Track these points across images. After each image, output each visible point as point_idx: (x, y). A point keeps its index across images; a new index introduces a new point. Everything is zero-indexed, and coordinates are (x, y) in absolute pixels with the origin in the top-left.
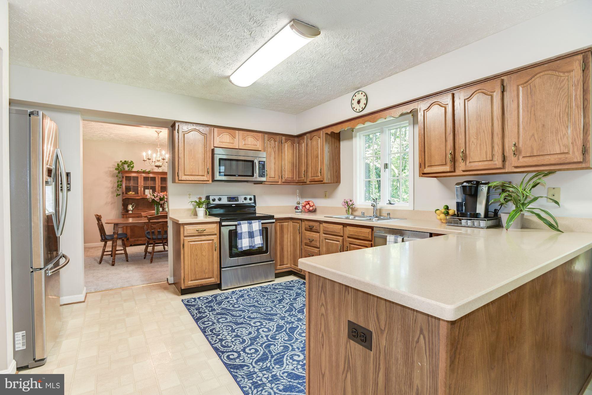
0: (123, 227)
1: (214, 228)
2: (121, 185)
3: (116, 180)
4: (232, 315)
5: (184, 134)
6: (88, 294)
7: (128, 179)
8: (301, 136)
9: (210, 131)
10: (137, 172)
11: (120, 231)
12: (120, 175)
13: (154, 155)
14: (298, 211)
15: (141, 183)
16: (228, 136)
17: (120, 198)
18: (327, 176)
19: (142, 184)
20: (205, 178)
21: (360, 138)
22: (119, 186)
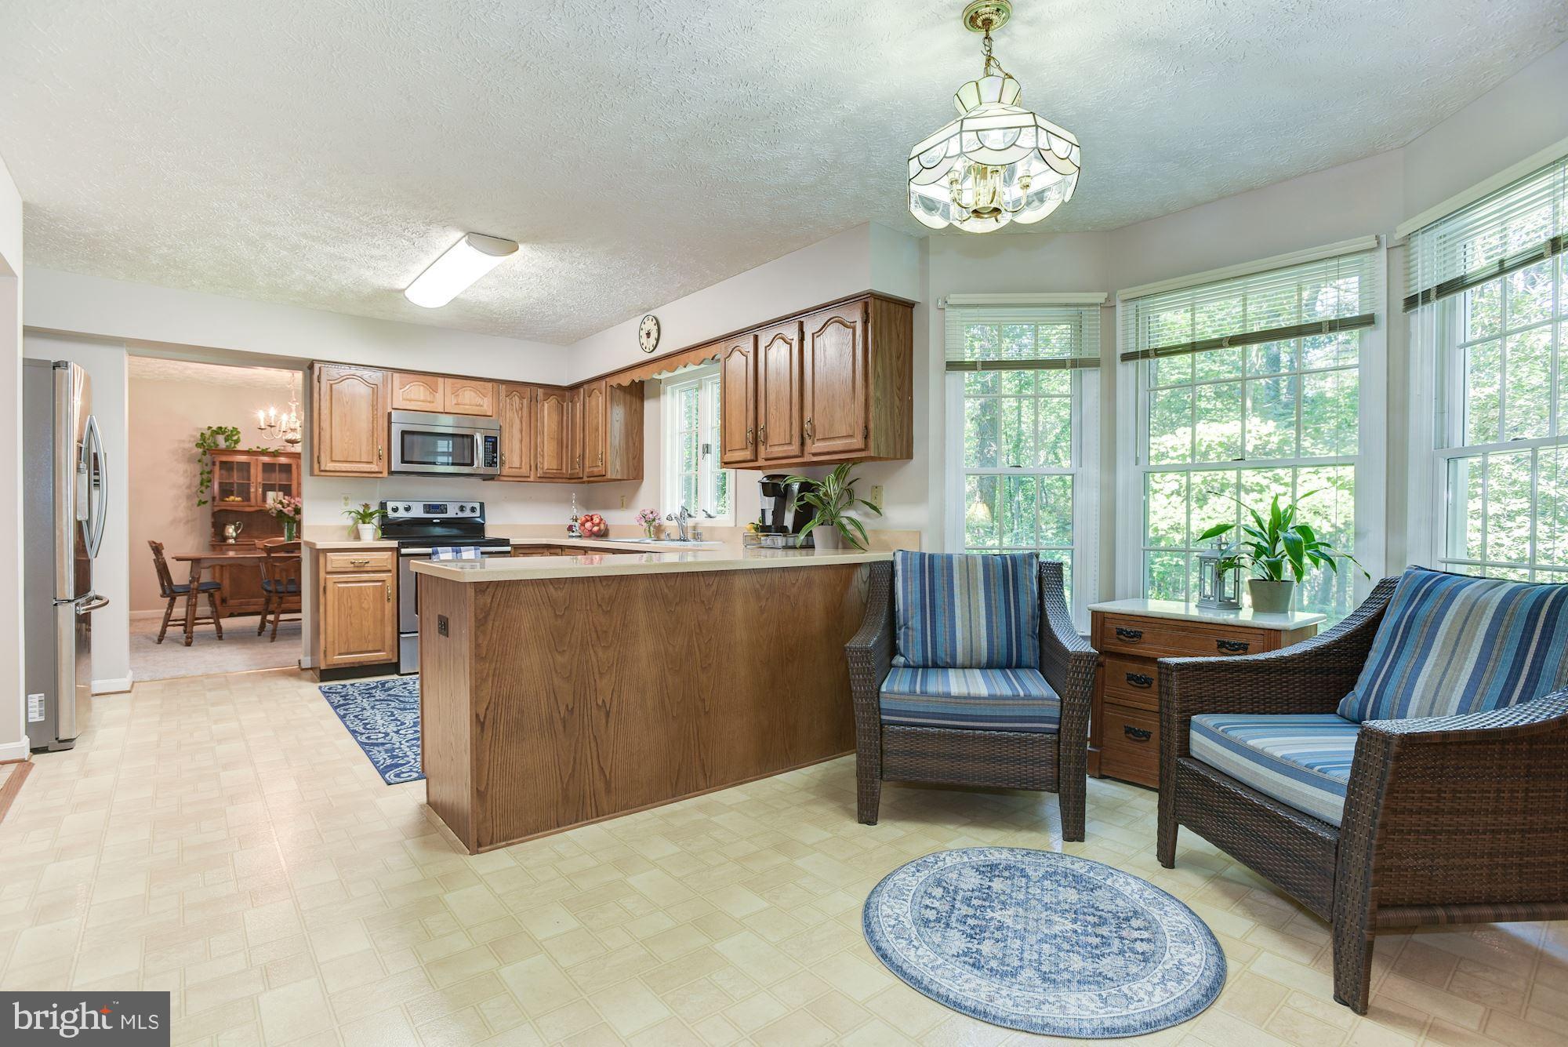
0: (213, 567)
1: (386, 559)
2: (209, 481)
3: (198, 468)
4: (401, 701)
5: (331, 385)
6: (136, 684)
7: (227, 466)
8: (575, 388)
9: (385, 381)
10: (248, 453)
11: (206, 577)
12: (207, 458)
13: (284, 417)
14: (574, 534)
15: (257, 476)
16: (422, 388)
17: (207, 509)
18: (615, 467)
19: (260, 480)
20: (374, 468)
21: (673, 394)
22: (205, 482)
